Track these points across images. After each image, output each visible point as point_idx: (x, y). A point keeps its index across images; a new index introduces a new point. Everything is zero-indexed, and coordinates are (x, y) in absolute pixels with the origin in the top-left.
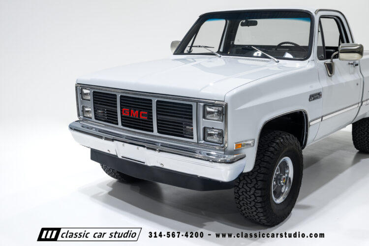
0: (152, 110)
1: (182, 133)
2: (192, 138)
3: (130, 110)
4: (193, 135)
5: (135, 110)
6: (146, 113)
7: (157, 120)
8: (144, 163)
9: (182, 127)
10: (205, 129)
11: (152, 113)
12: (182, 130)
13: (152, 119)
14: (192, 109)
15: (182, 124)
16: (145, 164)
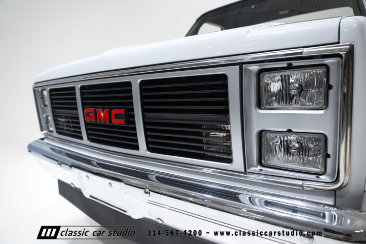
0: (132, 104)
1: (201, 149)
2: (230, 161)
3: (95, 110)
4: (230, 153)
5: (104, 109)
6: (122, 111)
7: (145, 124)
8: (125, 212)
9: (200, 134)
10: (261, 134)
11: (132, 110)
12: (201, 142)
13: (134, 123)
14: (225, 86)
15: (199, 127)
16: (128, 214)
